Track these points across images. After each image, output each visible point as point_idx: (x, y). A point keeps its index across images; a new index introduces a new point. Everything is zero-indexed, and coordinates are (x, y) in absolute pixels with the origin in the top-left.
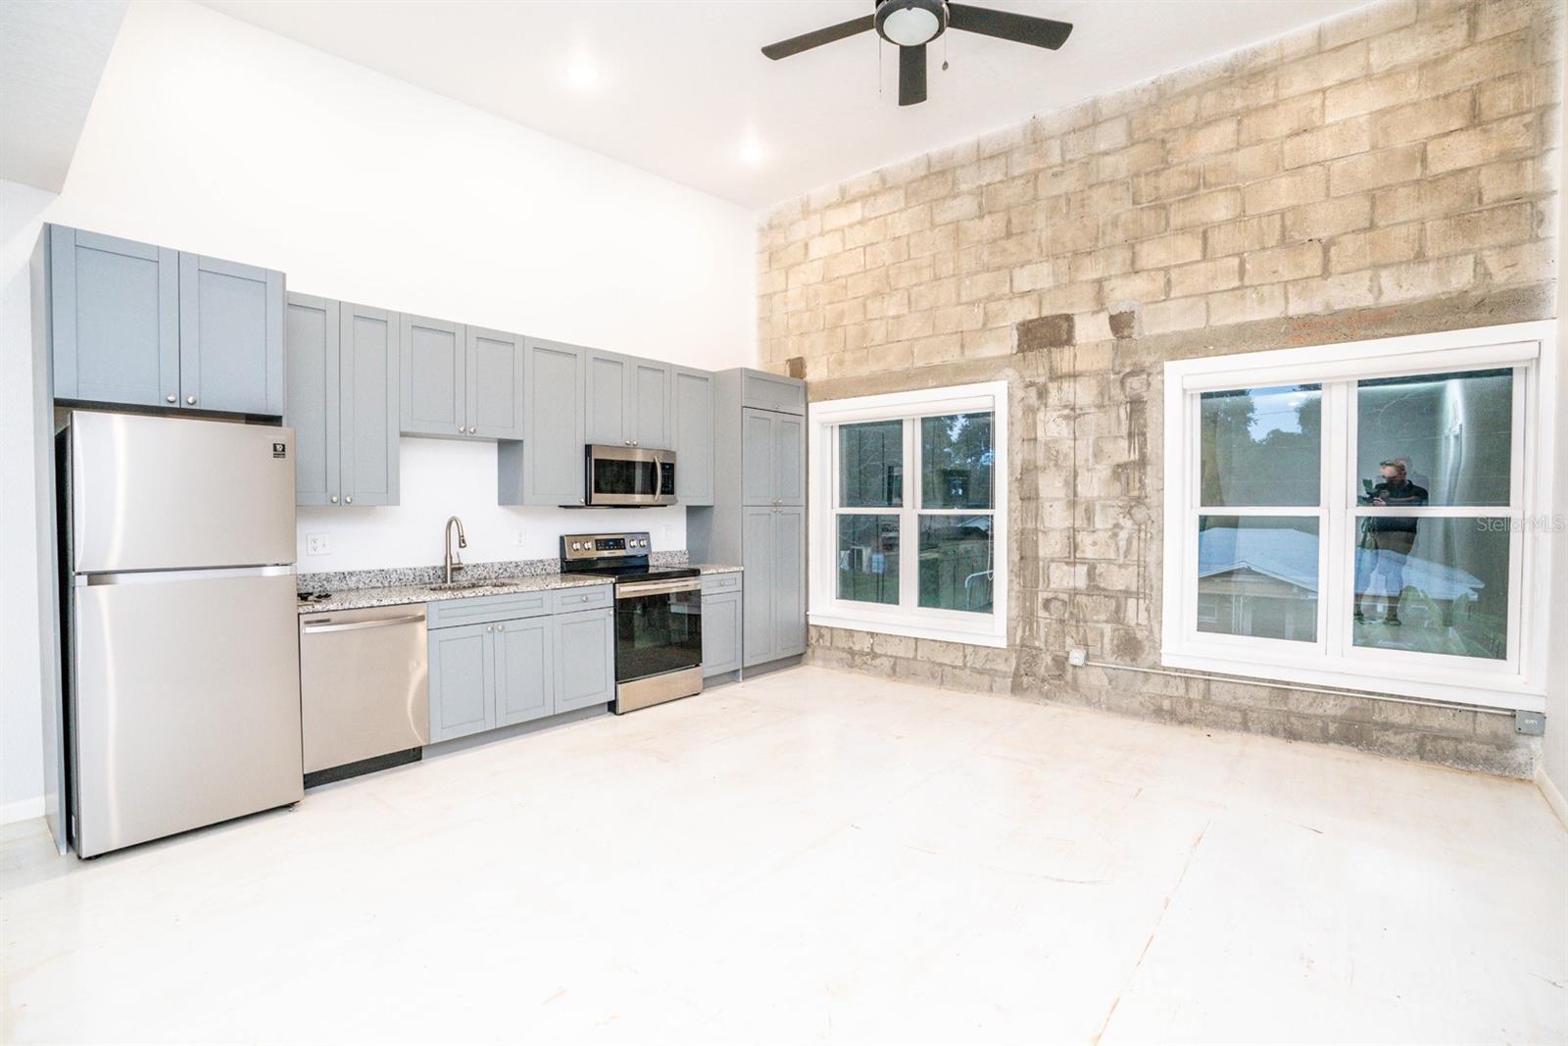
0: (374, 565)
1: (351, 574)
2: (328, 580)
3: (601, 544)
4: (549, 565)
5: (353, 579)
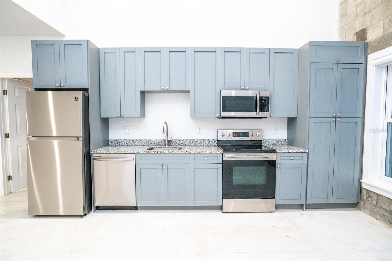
0: (144, 138)
1: (136, 140)
2: (129, 142)
3: (235, 134)
4: (212, 142)
5: (137, 142)
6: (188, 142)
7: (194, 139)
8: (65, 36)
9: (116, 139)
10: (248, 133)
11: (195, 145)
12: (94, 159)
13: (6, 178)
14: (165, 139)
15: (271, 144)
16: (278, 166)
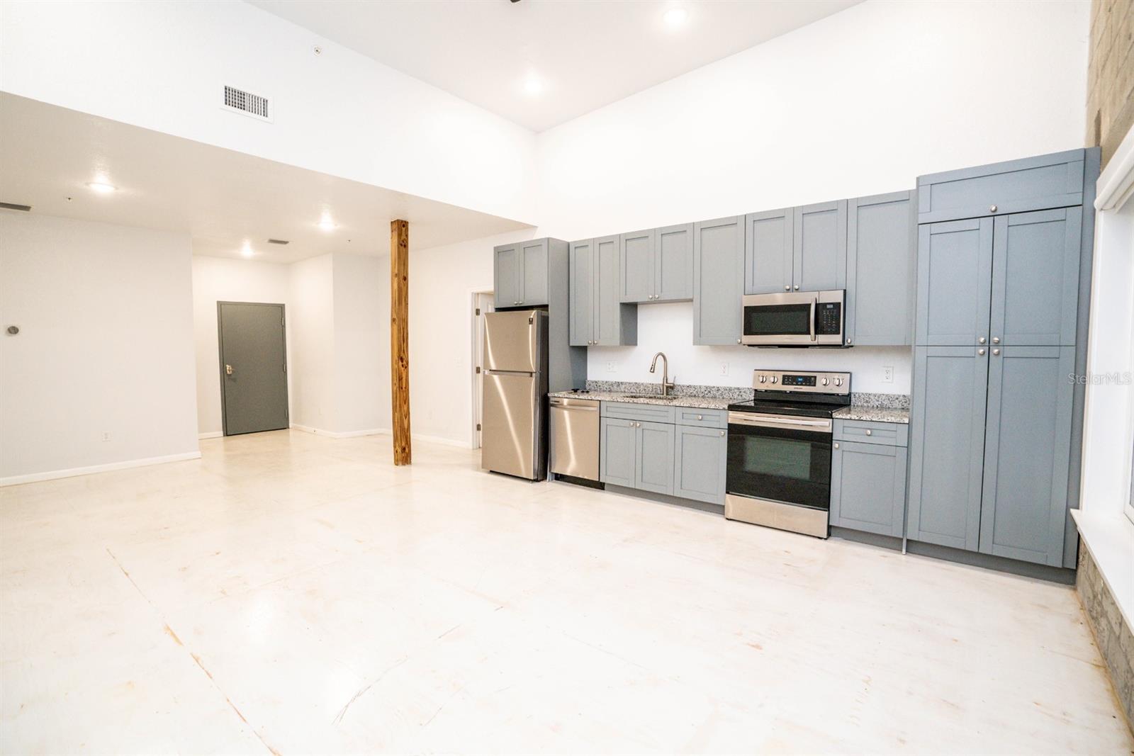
1: (622, 383)
2: (612, 385)
3: (788, 379)
4: (744, 392)
5: (623, 386)
6: (703, 390)
7: (712, 385)
8: (536, 227)
9: (597, 380)
10: (815, 377)
11: (714, 397)
12: (553, 405)
13: (475, 428)
14: (662, 383)
15: (875, 406)
16: (837, 446)
